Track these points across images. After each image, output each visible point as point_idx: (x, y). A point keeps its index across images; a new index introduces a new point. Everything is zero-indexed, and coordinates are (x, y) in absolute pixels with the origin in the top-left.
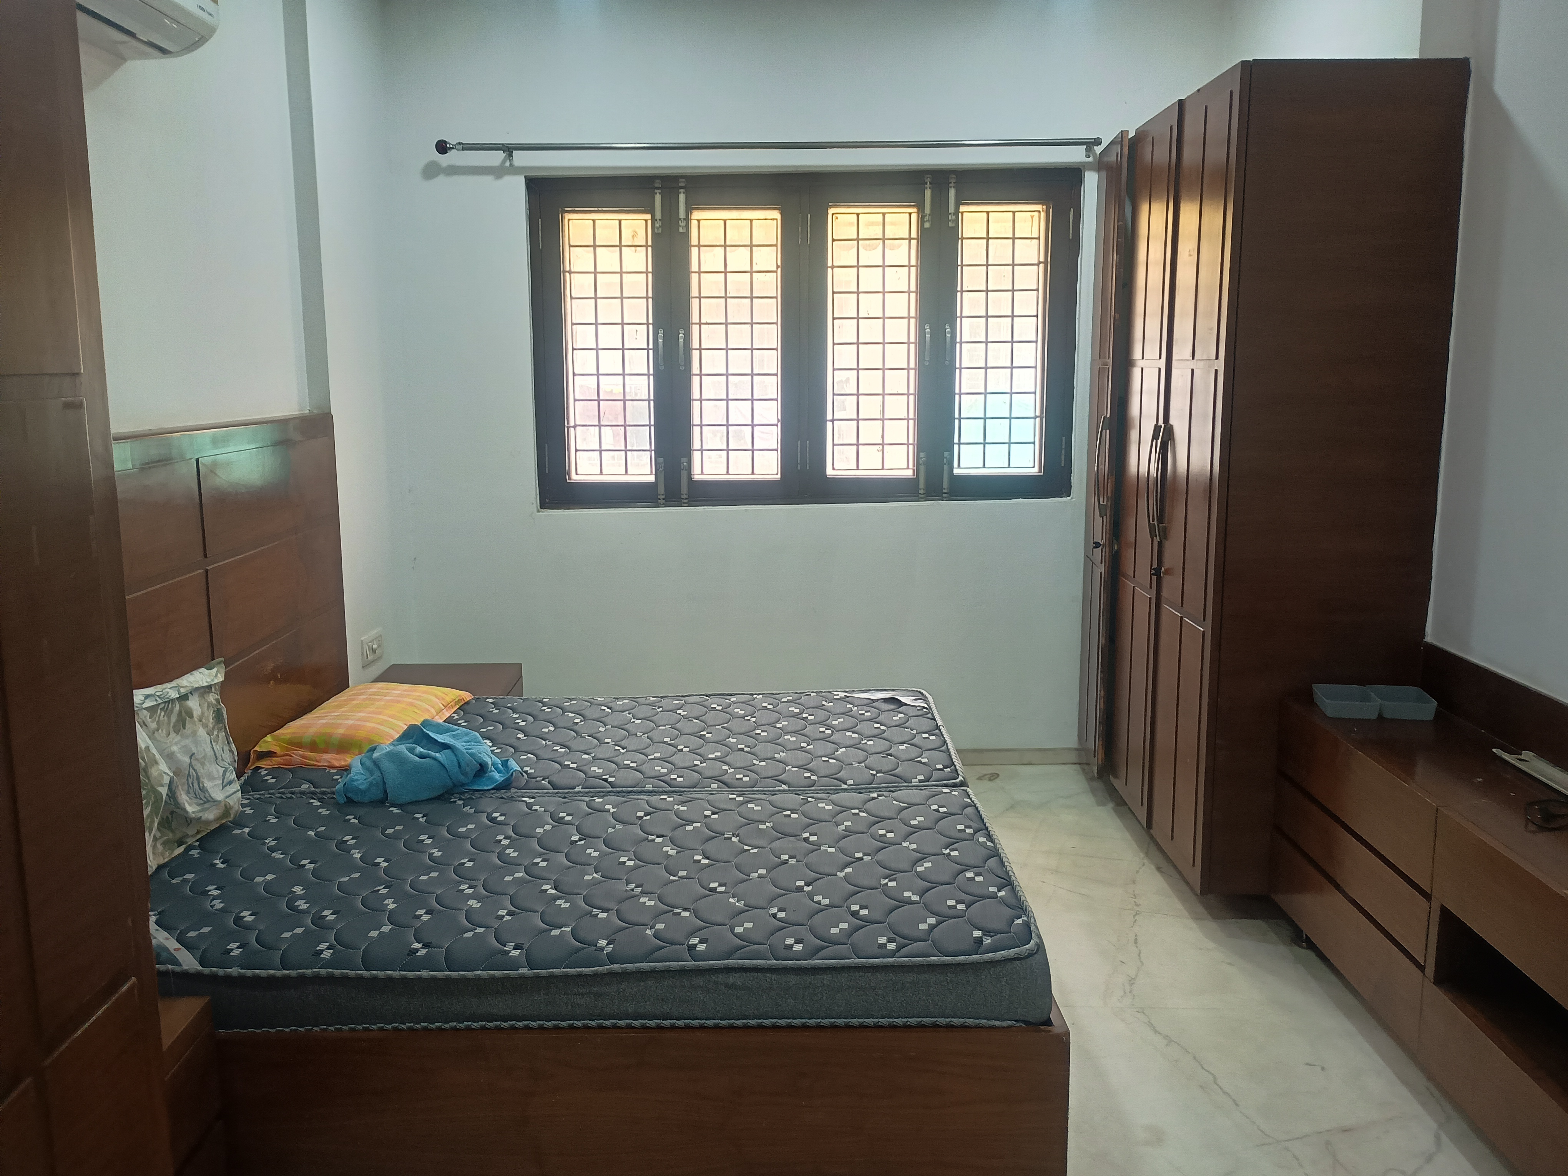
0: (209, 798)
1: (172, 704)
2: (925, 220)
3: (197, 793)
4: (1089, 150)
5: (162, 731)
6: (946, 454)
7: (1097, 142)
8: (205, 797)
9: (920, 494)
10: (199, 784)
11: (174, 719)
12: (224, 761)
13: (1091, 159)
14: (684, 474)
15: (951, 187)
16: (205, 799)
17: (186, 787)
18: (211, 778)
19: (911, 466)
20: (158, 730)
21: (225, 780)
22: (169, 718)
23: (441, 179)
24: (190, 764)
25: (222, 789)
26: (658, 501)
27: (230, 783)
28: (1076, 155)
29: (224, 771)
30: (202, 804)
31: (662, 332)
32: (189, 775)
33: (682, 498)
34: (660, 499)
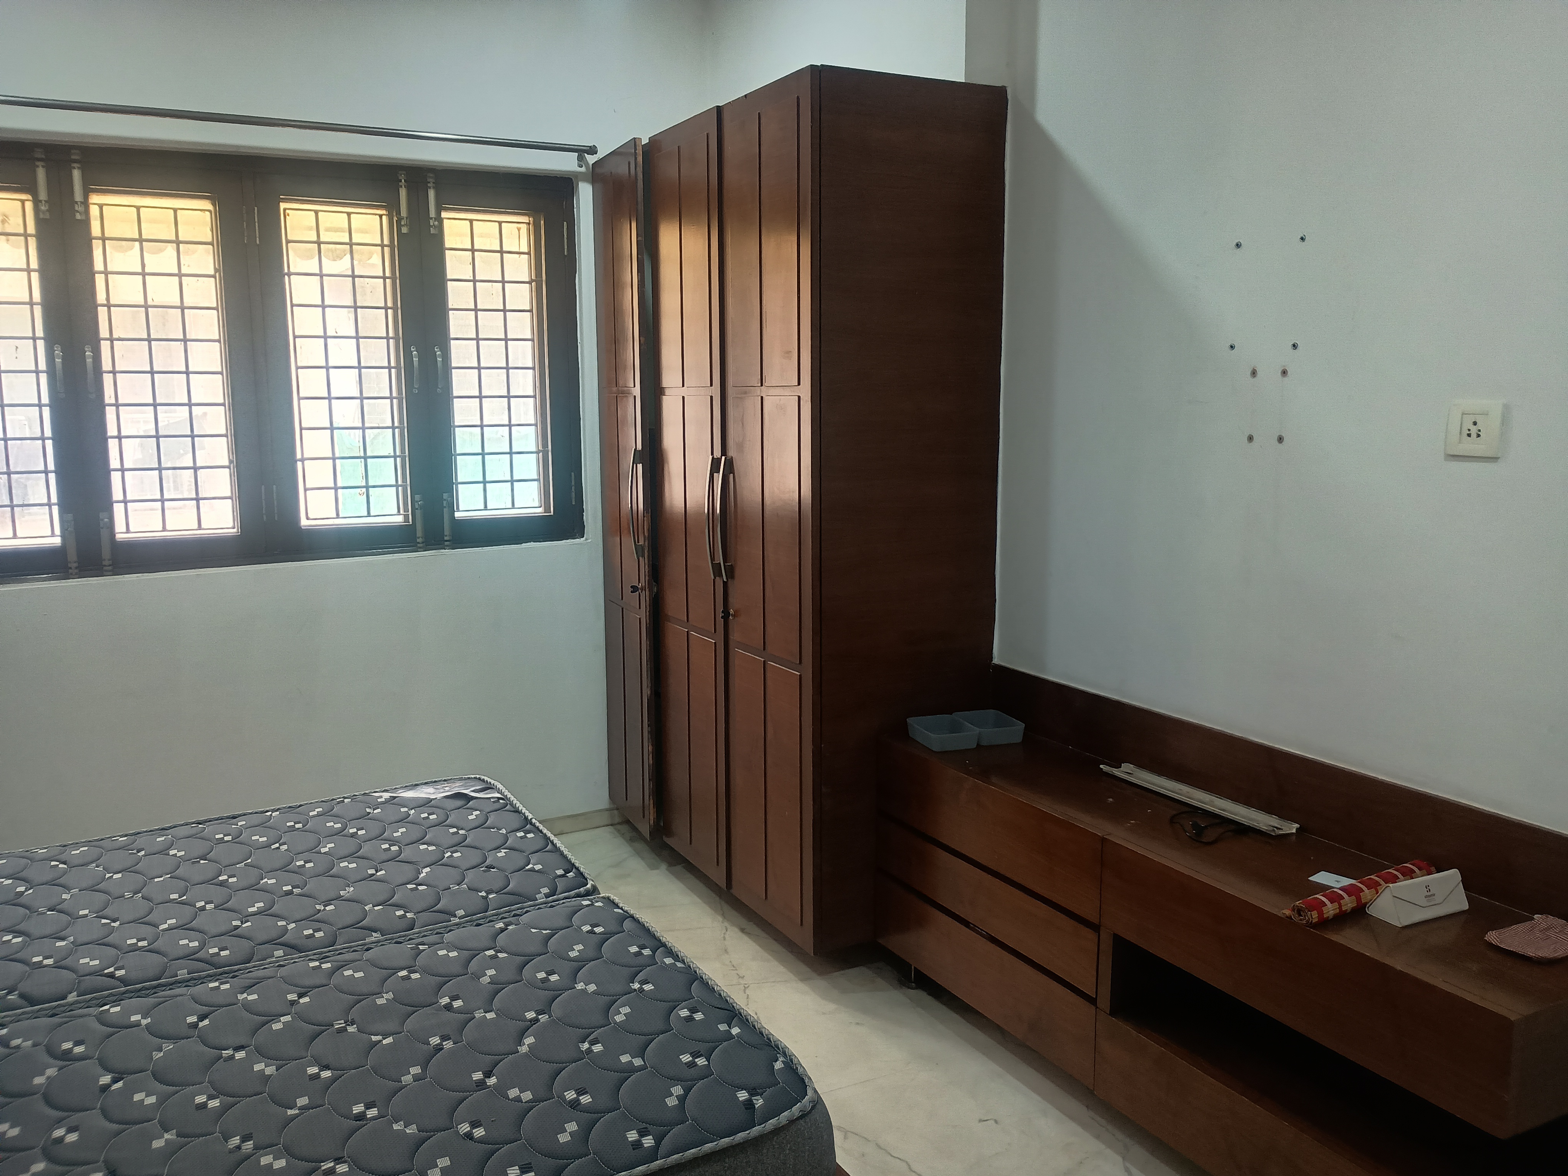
2: (403, 223)
4: (581, 159)
6: (445, 496)
7: (592, 150)
9: (419, 543)
13: (583, 169)
14: (102, 533)
15: (430, 188)
19: (402, 511)
26: (68, 572)
28: (566, 163)
31: (59, 349)
33: (105, 566)
34: (71, 568)
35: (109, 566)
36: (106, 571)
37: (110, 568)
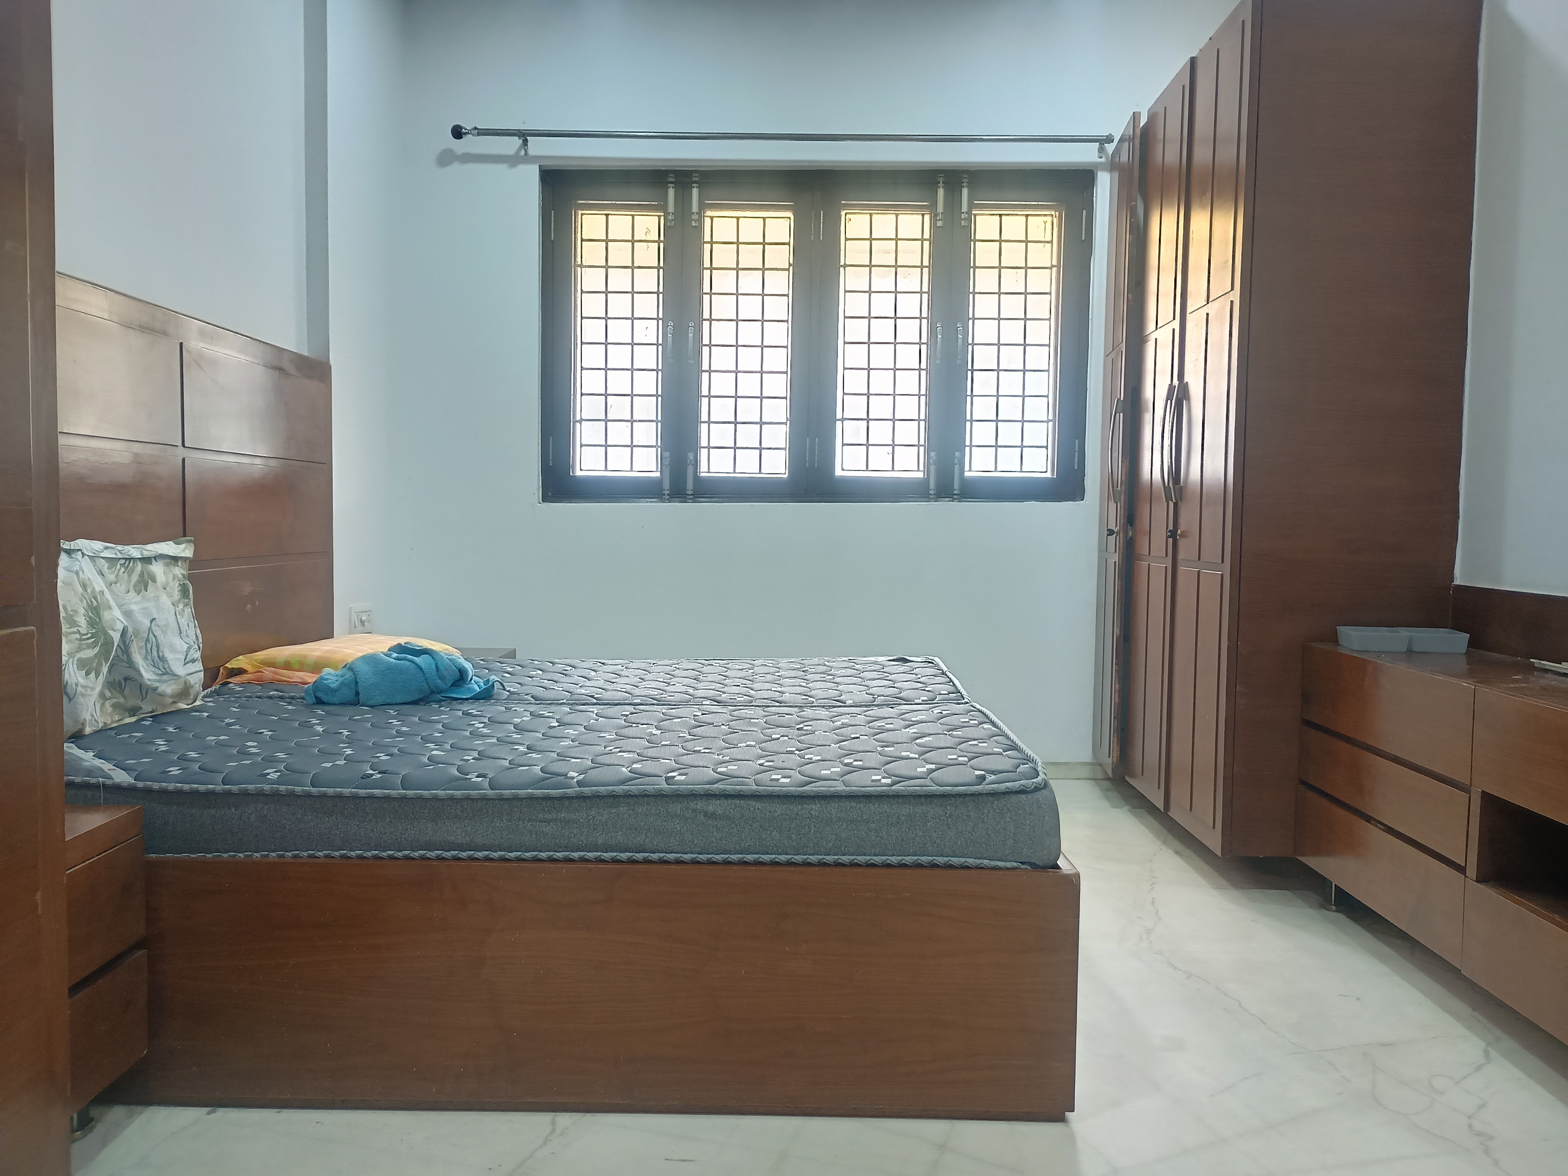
0: (168, 670)
1: (134, 563)
2: (938, 219)
3: (155, 661)
4: (1101, 150)
5: (121, 585)
6: (957, 454)
7: (1109, 139)
8: (165, 669)
9: (931, 494)
10: (158, 652)
11: (135, 578)
12: (189, 637)
13: (1103, 160)
14: (690, 469)
15: (964, 187)
16: (164, 670)
17: (144, 651)
18: (173, 649)
19: (921, 468)
20: (116, 583)
21: (188, 657)
22: (130, 575)
23: (456, 167)
24: (150, 629)
25: (184, 665)
26: (662, 497)
27: (193, 661)
28: (1086, 154)
29: (188, 648)
30: (161, 675)
31: (672, 325)
32: (147, 640)
33: (688, 495)
34: (665, 494)
35: (691, 495)
36: (689, 499)
37: (691, 497)
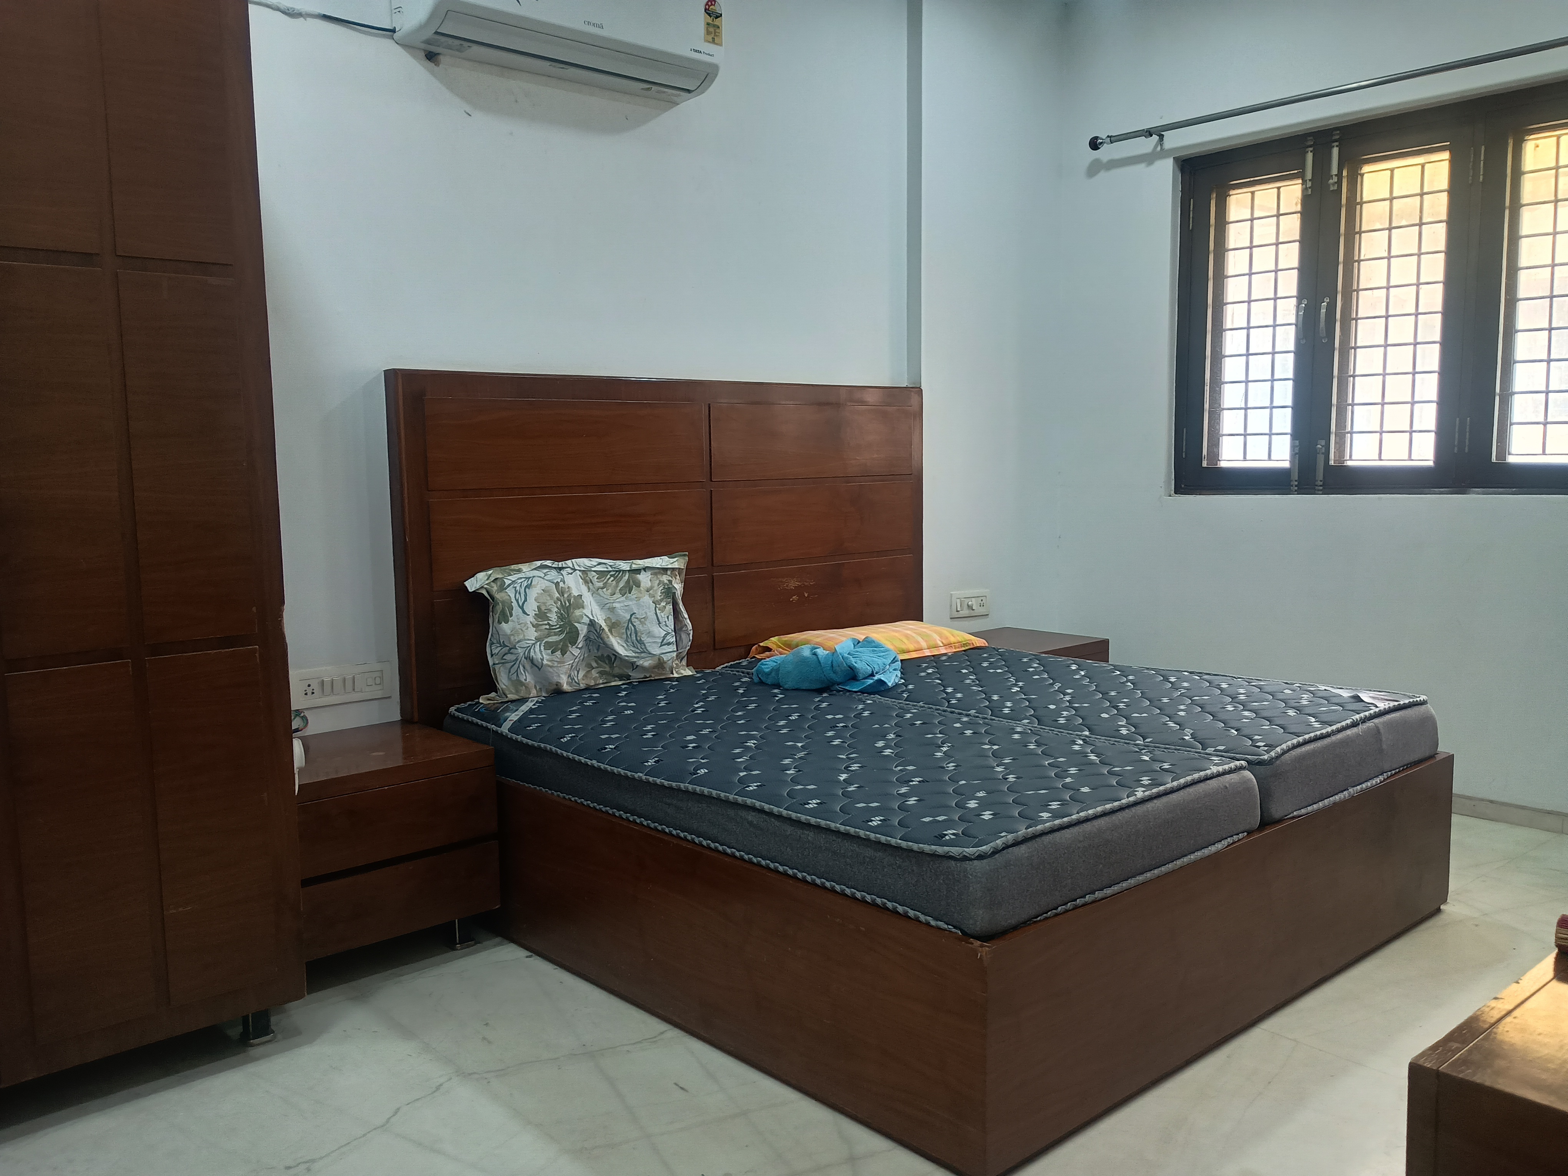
0: (645, 650)
1: (623, 574)
3: (634, 643)
5: (607, 590)
8: (642, 649)
10: (636, 636)
11: (621, 584)
12: (667, 626)
14: (1321, 459)
16: (642, 650)
17: (625, 636)
18: (650, 634)
20: (602, 588)
21: (665, 640)
22: (618, 583)
23: (1103, 175)
24: (630, 620)
25: (660, 647)
26: (1288, 489)
27: (669, 644)
29: (665, 634)
30: (640, 653)
32: (627, 628)
33: (1317, 486)
34: (1292, 486)
35: (1321, 486)
36: (1319, 490)
37: (1321, 488)
